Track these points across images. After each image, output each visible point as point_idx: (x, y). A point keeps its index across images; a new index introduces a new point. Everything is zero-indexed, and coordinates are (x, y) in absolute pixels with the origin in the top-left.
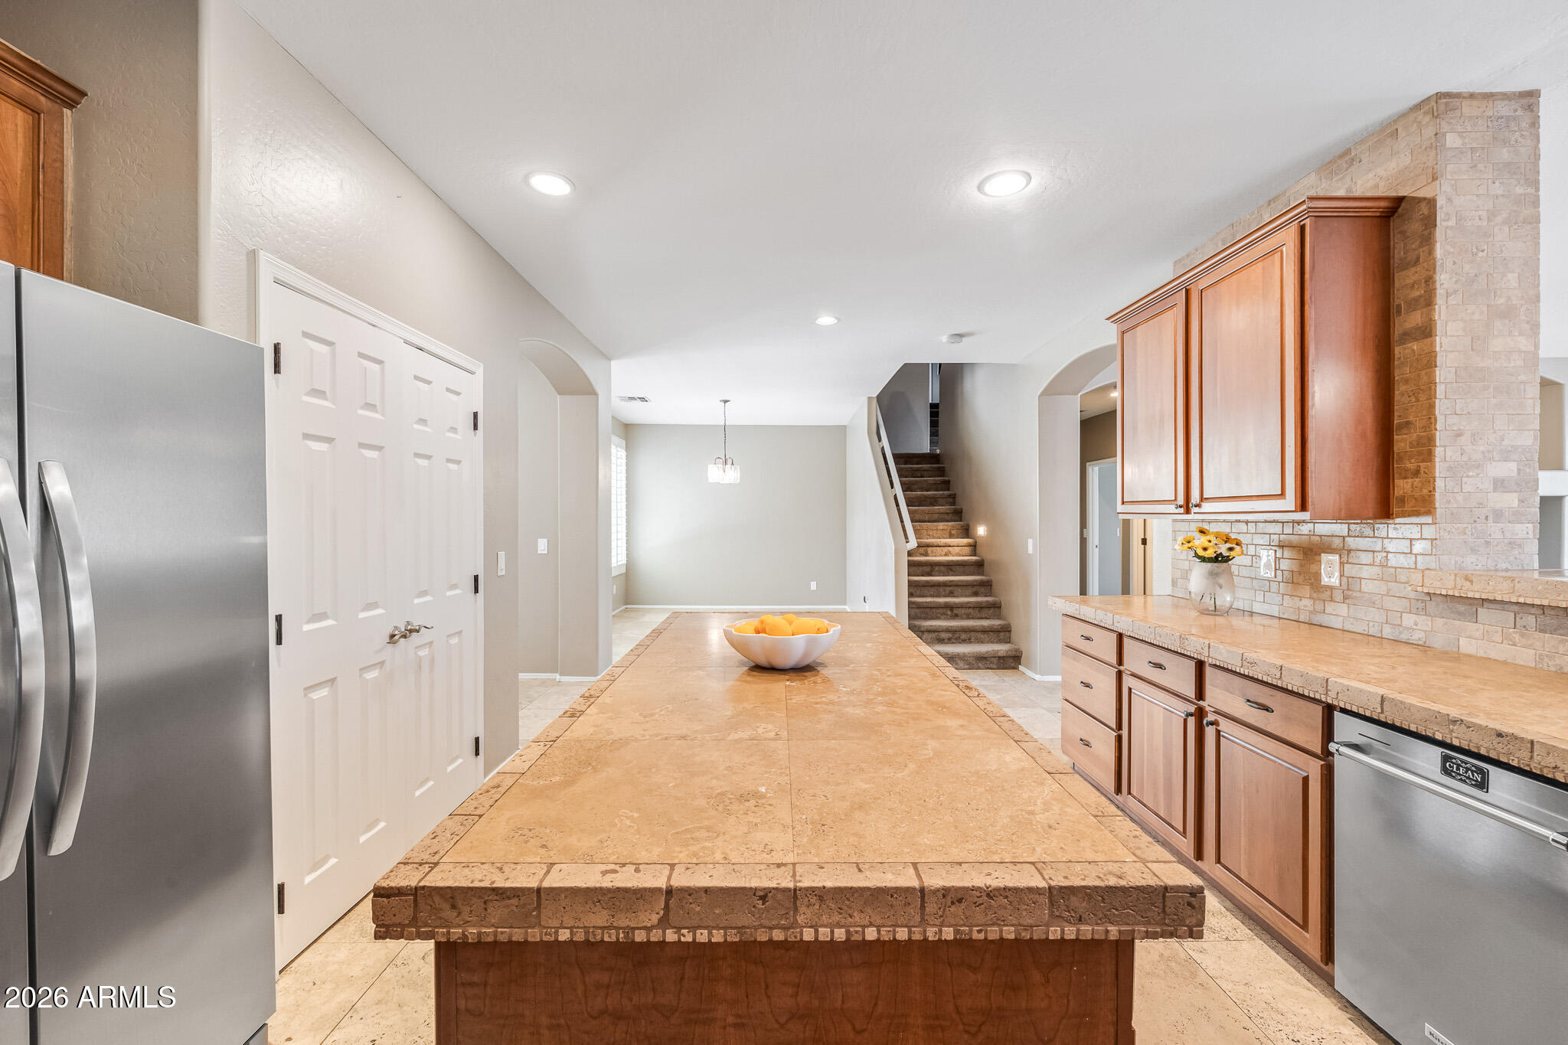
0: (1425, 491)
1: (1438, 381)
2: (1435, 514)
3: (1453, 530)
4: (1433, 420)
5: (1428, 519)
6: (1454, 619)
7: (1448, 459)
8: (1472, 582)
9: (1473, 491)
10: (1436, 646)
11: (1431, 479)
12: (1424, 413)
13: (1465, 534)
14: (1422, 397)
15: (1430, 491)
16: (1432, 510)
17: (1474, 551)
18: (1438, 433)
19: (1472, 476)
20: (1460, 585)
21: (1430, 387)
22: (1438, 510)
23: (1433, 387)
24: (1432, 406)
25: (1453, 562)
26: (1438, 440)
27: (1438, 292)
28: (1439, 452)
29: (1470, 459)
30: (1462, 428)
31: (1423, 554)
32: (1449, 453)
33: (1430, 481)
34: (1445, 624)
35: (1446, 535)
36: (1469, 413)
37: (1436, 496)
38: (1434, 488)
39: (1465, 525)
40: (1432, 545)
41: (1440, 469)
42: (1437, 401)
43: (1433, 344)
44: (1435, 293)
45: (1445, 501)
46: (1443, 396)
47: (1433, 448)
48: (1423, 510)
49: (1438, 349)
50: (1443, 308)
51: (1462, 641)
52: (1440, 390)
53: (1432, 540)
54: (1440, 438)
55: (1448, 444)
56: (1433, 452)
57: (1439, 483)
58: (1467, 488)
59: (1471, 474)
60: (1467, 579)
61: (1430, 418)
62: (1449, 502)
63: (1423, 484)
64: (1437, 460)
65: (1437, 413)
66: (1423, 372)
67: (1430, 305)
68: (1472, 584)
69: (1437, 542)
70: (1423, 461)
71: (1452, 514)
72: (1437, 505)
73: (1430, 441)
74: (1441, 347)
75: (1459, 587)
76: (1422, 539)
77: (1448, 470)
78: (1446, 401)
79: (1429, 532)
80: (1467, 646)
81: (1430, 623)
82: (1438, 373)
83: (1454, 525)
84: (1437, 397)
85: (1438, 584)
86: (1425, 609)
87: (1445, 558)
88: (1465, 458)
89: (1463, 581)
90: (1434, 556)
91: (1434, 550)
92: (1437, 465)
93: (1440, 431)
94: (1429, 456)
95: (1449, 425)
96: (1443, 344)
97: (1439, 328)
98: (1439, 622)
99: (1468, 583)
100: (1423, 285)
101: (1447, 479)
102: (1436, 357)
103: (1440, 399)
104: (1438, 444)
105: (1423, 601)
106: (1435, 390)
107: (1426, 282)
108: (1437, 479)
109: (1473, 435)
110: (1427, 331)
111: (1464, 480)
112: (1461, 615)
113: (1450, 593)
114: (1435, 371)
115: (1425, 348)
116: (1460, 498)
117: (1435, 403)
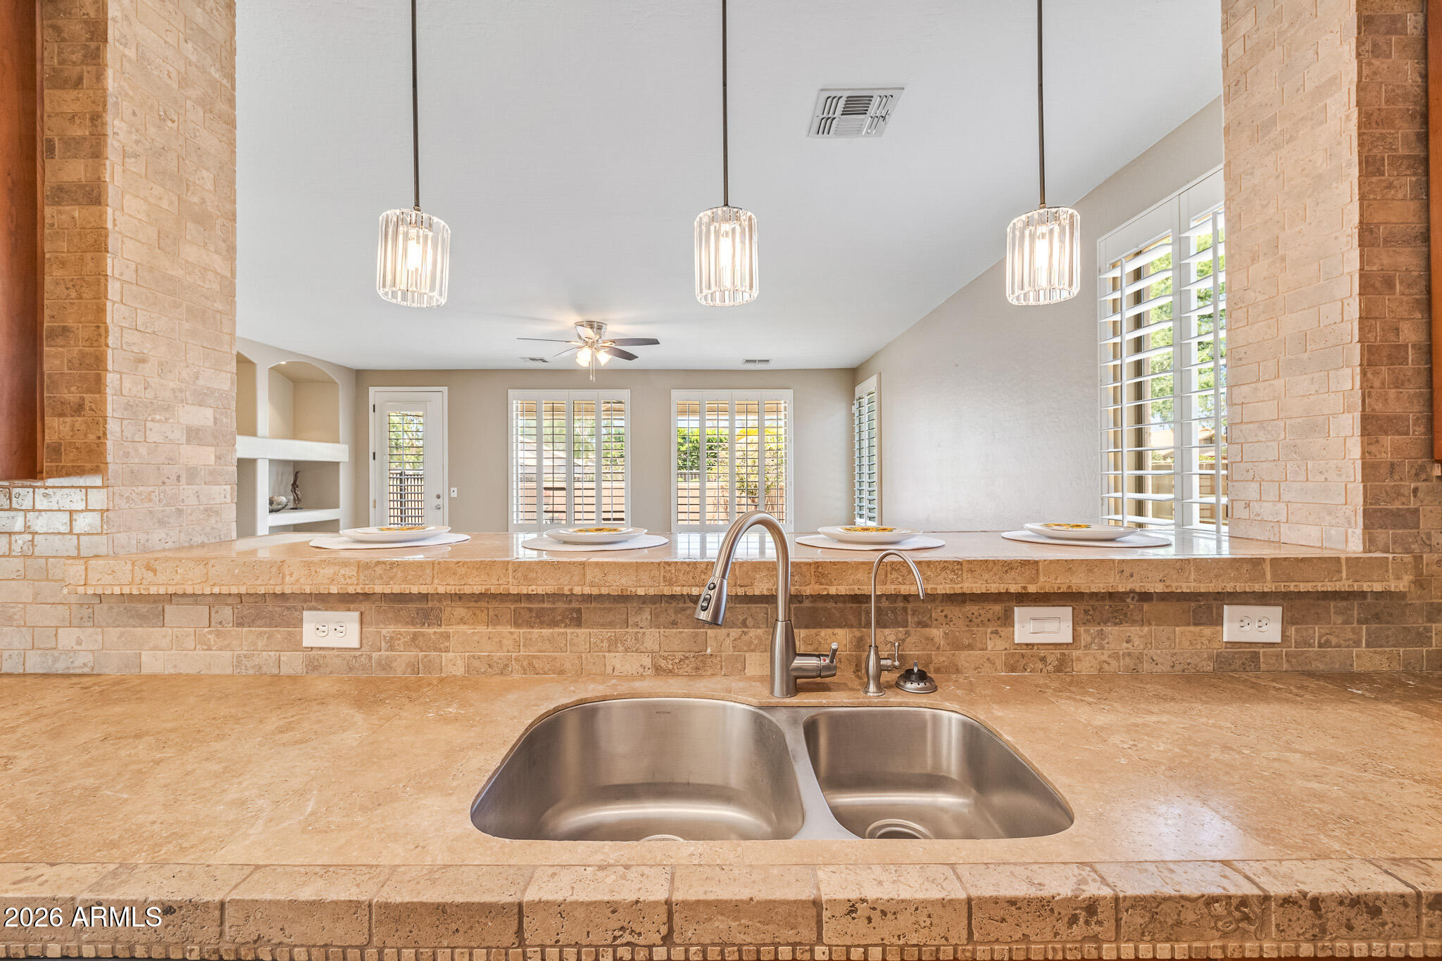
0: (92, 437)
1: (109, 273)
2: (107, 471)
3: (134, 496)
4: (102, 331)
5: (97, 480)
6: (134, 627)
7: (124, 392)
8: (155, 571)
9: (161, 441)
10: (106, 671)
11: (100, 419)
12: (90, 318)
13: (150, 500)
14: (88, 294)
15: (99, 438)
16: (102, 466)
17: (161, 523)
18: (110, 352)
19: (159, 421)
20: (140, 577)
21: (99, 279)
22: (111, 467)
23: (102, 280)
24: (101, 310)
25: (135, 542)
26: (110, 362)
27: (110, 140)
28: (111, 379)
29: (156, 397)
30: (145, 351)
31: (88, 534)
32: (127, 384)
33: (99, 421)
34: (122, 634)
35: (123, 504)
36: (154, 332)
37: (108, 444)
38: (105, 434)
39: (151, 489)
40: (102, 520)
41: (112, 406)
42: (109, 304)
43: (102, 216)
44: (105, 141)
45: (121, 453)
46: (117, 298)
47: (103, 373)
48: (88, 466)
49: (110, 225)
50: (118, 169)
51: (146, 657)
52: (113, 288)
53: (102, 511)
54: (113, 359)
55: (125, 371)
56: (103, 378)
57: (112, 426)
58: (152, 437)
59: (158, 417)
60: (148, 568)
61: (98, 327)
62: (127, 455)
63: (88, 426)
64: (108, 391)
65: (109, 320)
66: (89, 256)
67: (97, 157)
68: (155, 575)
69: (111, 514)
70: (89, 391)
71: (132, 472)
72: (109, 459)
73: (98, 362)
74: (115, 225)
75: (137, 580)
76: (87, 510)
77: (125, 409)
78: (123, 307)
79: (98, 499)
80: (153, 662)
81: (100, 638)
82: (109, 261)
83: (134, 488)
84: (109, 297)
85: (108, 579)
86: (91, 617)
87: (122, 538)
88: (150, 395)
89: (143, 570)
90: (105, 537)
91: (105, 527)
92: (109, 399)
93: (113, 349)
94: (97, 385)
95: (129, 344)
96: (117, 222)
97: (112, 193)
98: (114, 633)
99: (151, 574)
100: (88, 123)
101: (125, 422)
102: (106, 236)
103: (114, 303)
104: (110, 367)
105: (90, 605)
106: (106, 286)
107: (92, 119)
108: (109, 420)
109: (161, 364)
110: (93, 195)
111: (149, 424)
112: (143, 619)
113: (126, 590)
114: (105, 259)
115: (92, 219)
116: (143, 450)
117: (105, 305)
